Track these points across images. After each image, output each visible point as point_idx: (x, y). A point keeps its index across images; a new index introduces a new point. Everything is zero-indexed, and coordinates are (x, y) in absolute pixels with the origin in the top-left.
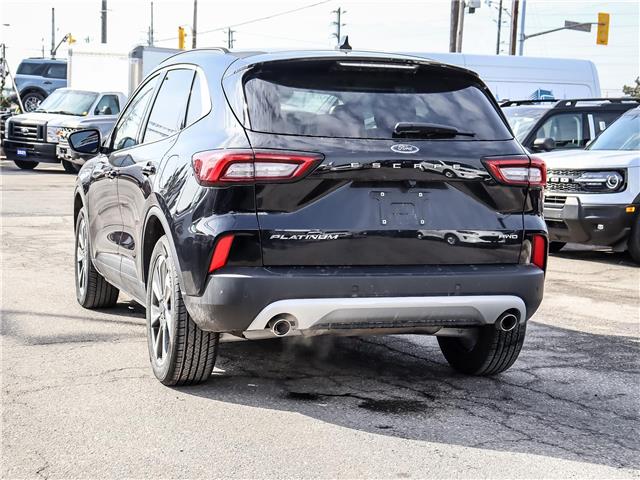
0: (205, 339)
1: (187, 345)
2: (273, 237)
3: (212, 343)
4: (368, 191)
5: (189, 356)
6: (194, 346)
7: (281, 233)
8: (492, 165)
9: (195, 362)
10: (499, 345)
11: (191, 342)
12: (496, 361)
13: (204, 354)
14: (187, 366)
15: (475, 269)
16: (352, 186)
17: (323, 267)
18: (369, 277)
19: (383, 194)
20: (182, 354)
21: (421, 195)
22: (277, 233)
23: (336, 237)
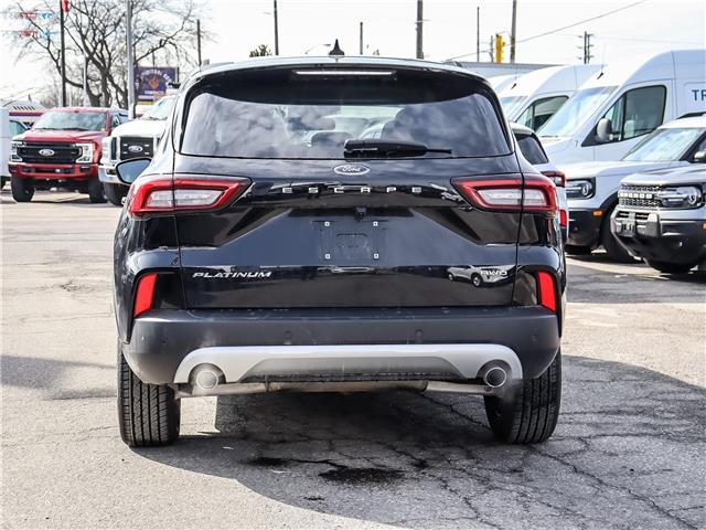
0: (153, 393)
1: (132, 400)
2: (196, 275)
3: (162, 398)
4: (311, 220)
5: (137, 412)
6: (141, 400)
7: (205, 271)
8: (467, 186)
9: (145, 419)
10: (524, 406)
11: (137, 398)
12: (525, 425)
13: (154, 410)
14: (138, 424)
15: (446, 312)
16: (290, 215)
17: (254, 309)
18: (305, 321)
19: (327, 224)
20: (128, 409)
21: (376, 224)
22: (199, 270)
23: (269, 274)
